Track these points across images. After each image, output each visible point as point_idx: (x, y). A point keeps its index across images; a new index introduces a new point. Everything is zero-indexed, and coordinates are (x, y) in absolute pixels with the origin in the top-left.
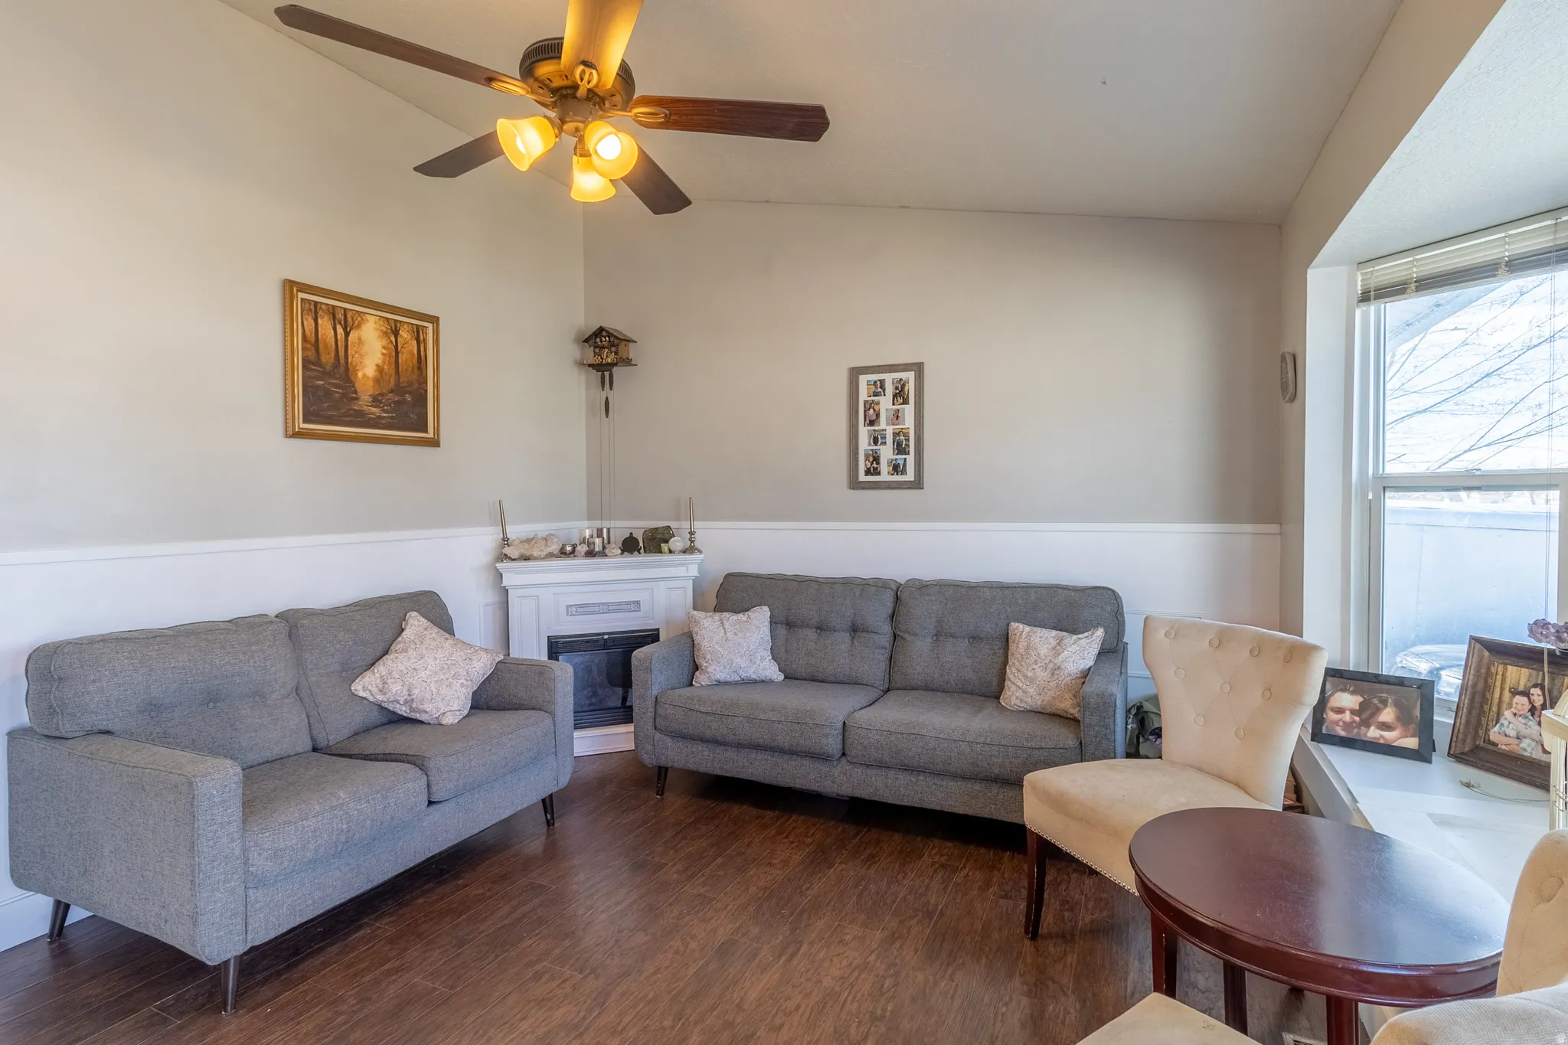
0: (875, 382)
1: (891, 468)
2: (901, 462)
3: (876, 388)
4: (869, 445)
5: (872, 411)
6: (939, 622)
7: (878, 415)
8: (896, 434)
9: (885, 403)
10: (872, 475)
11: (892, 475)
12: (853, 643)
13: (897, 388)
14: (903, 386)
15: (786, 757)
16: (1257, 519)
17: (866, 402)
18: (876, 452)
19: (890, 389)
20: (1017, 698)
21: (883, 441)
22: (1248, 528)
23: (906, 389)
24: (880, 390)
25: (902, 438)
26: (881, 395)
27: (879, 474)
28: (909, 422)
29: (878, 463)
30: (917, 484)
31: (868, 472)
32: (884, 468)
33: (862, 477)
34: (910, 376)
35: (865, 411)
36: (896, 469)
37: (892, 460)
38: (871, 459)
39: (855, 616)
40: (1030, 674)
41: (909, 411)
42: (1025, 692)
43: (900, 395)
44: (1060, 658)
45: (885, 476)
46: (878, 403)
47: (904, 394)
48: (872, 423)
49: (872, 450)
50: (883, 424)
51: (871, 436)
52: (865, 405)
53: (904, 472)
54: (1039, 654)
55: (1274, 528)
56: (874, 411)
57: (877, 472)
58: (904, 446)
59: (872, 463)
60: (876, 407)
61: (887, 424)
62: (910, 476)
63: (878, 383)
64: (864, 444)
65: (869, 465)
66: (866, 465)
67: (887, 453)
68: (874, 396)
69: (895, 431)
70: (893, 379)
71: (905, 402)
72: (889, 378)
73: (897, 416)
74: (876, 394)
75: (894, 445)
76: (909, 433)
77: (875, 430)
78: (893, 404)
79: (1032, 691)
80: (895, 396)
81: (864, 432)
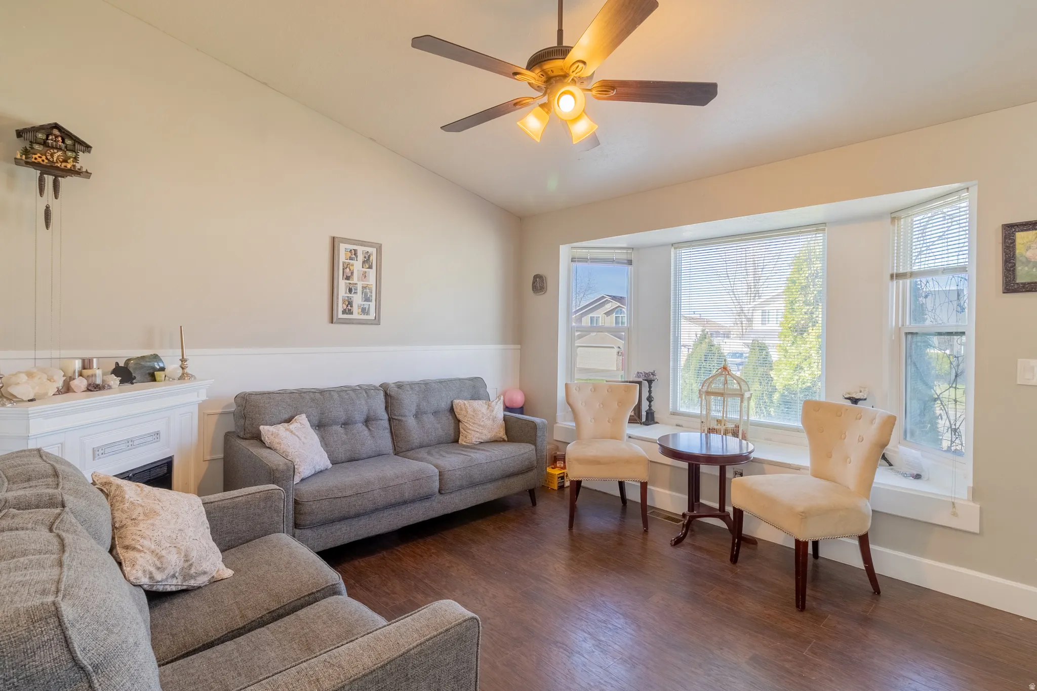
0: (351, 250)
1: (360, 310)
2: (367, 307)
3: (352, 254)
4: (346, 293)
5: (348, 269)
6: (418, 406)
7: (352, 273)
8: (364, 288)
9: (357, 265)
10: (347, 314)
11: (361, 315)
12: (369, 429)
13: (365, 257)
14: (369, 257)
15: (403, 507)
16: (514, 343)
17: (344, 263)
18: (350, 299)
19: (361, 257)
20: (476, 438)
21: (356, 291)
22: (512, 346)
23: (371, 259)
24: (354, 256)
25: (368, 290)
26: (354, 260)
27: (352, 313)
28: (372, 280)
29: (351, 306)
30: (377, 321)
31: (344, 312)
32: (355, 309)
33: (341, 316)
34: (373, 251)
35: (343, 269)
36: (364, 311)
37: (361, 305)
38: (347, 303)
39: (369, 410)
40: (482, 424)
41: (372, 273)
42: (481, 433)
43: (367, 261)
44: (494, 412)
45: (356, 315)
46: (353, 265)
47: (370, 262)
48: (348, 278)
49: (348, 297)
50: (355, 279)
51: (347, 287)
52: (343, 265)
53: (368, 314)
54: (483, 413)
55: (519, 346)
56: (350, 270)
57: (350, 312)
58: (369, 296)
59: (347, 306)
60: (351, 267)
61: (358, 280)
62: (372, 316)
63: (353, 251)
64: (342, 292)
65: (345, 307)
66: (343, 307)
67: (357, 299)
68: (350, 259)
69: (363, 285)
70: (363, 251)
71: (370, 267)
72: (360, 250)
73: (365, 275)
74: (351, 259)
75: (362, 294)
76: (372, 288)
77: (350, 283)
78: (363, 268)
79: (485, 432)
80: (364, 262)
81: (342, 285)
